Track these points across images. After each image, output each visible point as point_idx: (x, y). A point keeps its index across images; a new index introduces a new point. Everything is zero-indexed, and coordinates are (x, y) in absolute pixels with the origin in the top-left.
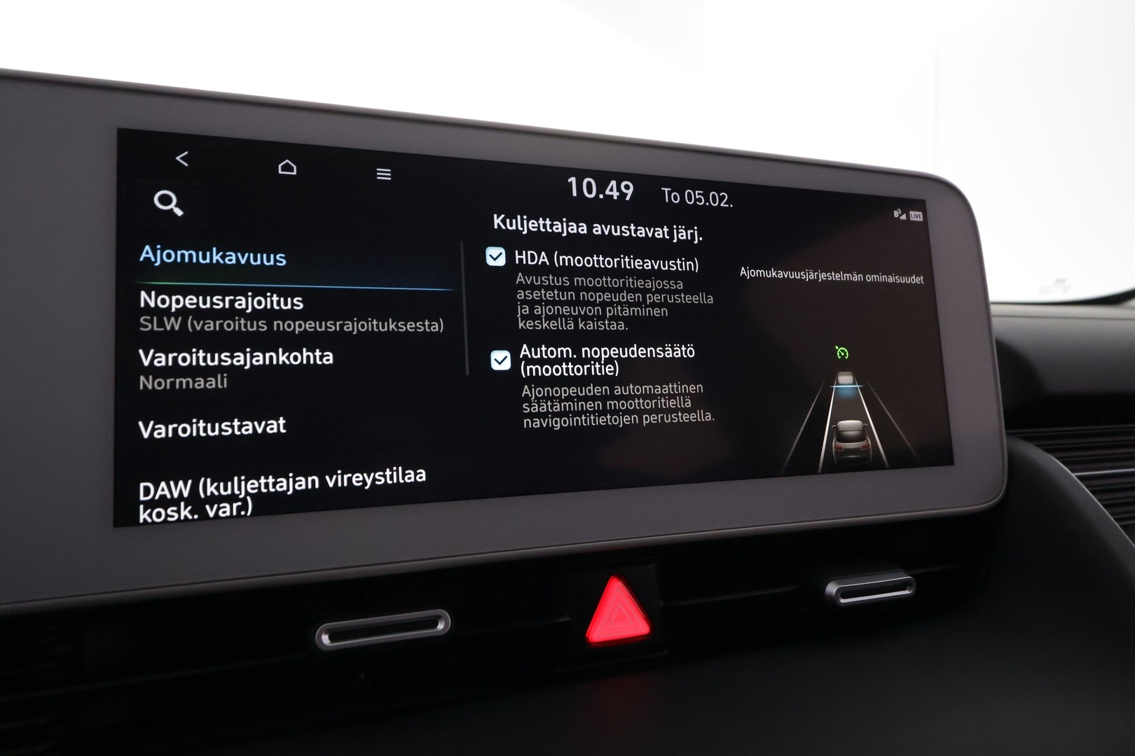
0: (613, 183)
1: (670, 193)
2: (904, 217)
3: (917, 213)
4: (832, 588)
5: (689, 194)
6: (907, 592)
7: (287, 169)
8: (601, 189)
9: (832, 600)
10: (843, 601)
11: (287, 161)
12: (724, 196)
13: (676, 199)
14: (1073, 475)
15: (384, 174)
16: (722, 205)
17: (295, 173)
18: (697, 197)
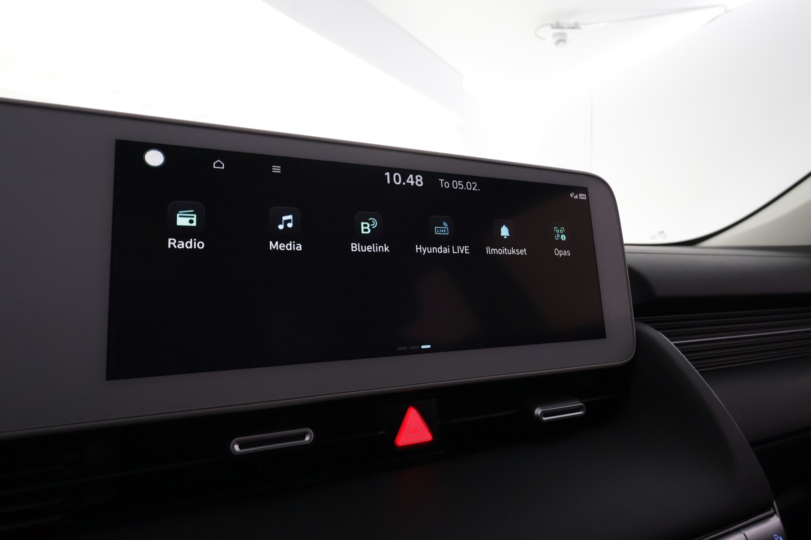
0: (411, 176)
1: (444, 182)
2: (576, 197)
3: (583, 195)
4: (538, 411)
5: (455, 183)
6: (581, 413)
7: (219, 165)
8: (404, 180)
9: (538, 419)
10: (544, 419)
11: (219, 161)
12: (474, 184)
13: (447, 186)
14: (672, 343)
15: (276, 169)
16: (473, 189)
17: (223, 168)
18: (459, 185)
